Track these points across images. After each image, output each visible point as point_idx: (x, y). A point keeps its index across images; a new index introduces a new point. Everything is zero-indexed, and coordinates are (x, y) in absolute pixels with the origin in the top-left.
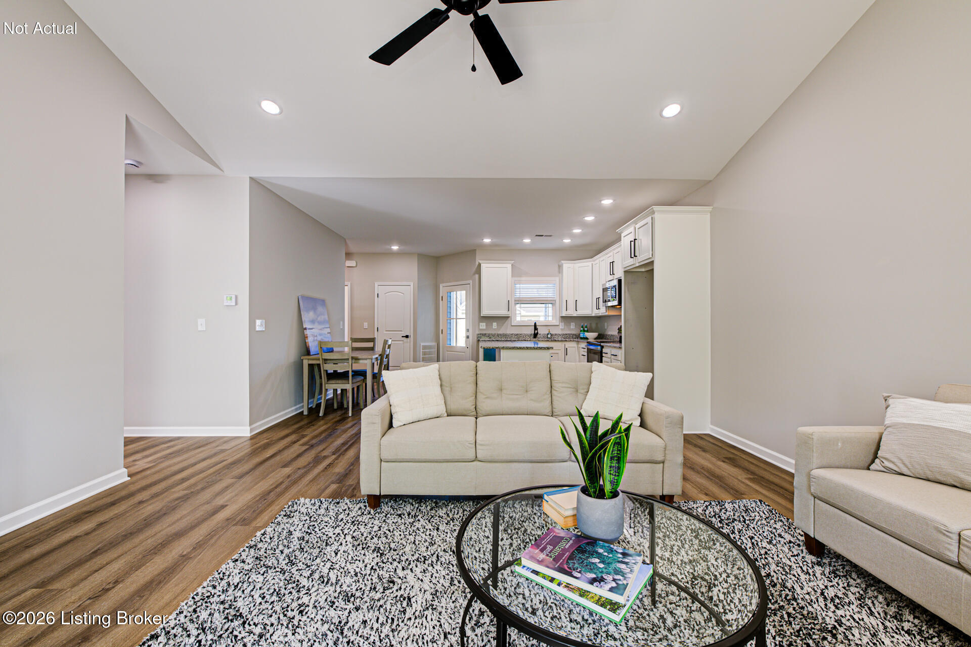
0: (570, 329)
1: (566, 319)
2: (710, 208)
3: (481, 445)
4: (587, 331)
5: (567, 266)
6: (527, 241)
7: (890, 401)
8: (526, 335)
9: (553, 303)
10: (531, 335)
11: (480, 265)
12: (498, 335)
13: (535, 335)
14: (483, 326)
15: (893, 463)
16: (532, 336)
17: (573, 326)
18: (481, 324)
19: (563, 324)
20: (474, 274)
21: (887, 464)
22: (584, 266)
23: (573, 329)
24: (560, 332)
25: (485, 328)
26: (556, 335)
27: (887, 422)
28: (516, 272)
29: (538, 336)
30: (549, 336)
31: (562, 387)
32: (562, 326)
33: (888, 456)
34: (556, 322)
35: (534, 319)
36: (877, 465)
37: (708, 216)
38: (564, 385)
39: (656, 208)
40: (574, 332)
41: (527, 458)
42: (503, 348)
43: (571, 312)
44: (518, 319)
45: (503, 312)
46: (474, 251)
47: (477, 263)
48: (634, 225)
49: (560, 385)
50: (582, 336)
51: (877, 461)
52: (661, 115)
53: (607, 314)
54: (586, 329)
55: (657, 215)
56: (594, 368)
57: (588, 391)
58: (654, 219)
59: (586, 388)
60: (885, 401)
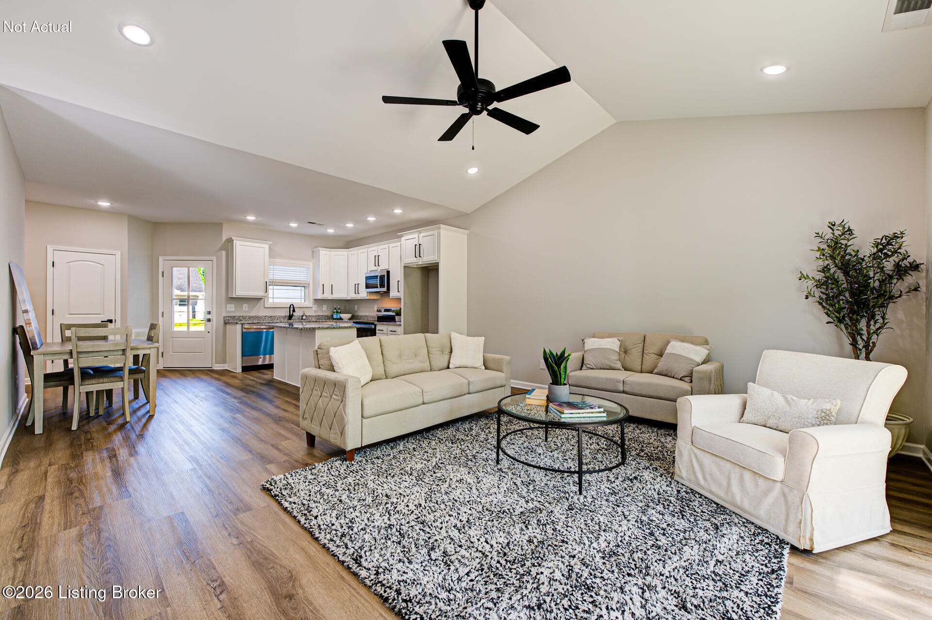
0: (322, 311)
1: (318, 301)
2: (467, 232)
3: (426, 392)
4: (340, 313)
5: (324, 253)
6: (294, 225)
7: (585, 340)
8: (280, 317)
9: (305, 286)
10: (285, 316)
11: (230, 241)
12: (250, 317)
13: (290, 317)
14: (231, 307)
15: (590, 365)
16: (287, 318)
17: (325, 308)
18: (228, 305)
19: (316, 306)
20: (221, 249)
21: (588, 366)
22: (341, 255)
23: (325, 311)
24: (313, 314)
25: (233, 309)
26: (310, 316)
27: (586, 349)
28: (272, 254)
29: (293, 318)
30: (304, 318)
31: (436, 351)
32: (315, 308)
33: (588, 362)
34: (309, 303)
35: (288, 302)
36: (584, 368)
37: (466, 236)
38: (437, 349)
39: (442, 226)
40: (325, 314)
41: (450, 395)
42: (319, 328)
43: (328, 295)
44: (271, 300)
45: (259, 293)
46: (221, 224)
47: (224, 238)
48: (418, 233)
49: (434, 349)
50: (335, 317)
51: (584, 366)
52: (467, 172)
53: (368, 298)
54: (339, 311)
55: (442, 232)
56: (452, 337)
57: (451, 352)
58: (440, 233)
59: (448, 350)
60: (583, 341)
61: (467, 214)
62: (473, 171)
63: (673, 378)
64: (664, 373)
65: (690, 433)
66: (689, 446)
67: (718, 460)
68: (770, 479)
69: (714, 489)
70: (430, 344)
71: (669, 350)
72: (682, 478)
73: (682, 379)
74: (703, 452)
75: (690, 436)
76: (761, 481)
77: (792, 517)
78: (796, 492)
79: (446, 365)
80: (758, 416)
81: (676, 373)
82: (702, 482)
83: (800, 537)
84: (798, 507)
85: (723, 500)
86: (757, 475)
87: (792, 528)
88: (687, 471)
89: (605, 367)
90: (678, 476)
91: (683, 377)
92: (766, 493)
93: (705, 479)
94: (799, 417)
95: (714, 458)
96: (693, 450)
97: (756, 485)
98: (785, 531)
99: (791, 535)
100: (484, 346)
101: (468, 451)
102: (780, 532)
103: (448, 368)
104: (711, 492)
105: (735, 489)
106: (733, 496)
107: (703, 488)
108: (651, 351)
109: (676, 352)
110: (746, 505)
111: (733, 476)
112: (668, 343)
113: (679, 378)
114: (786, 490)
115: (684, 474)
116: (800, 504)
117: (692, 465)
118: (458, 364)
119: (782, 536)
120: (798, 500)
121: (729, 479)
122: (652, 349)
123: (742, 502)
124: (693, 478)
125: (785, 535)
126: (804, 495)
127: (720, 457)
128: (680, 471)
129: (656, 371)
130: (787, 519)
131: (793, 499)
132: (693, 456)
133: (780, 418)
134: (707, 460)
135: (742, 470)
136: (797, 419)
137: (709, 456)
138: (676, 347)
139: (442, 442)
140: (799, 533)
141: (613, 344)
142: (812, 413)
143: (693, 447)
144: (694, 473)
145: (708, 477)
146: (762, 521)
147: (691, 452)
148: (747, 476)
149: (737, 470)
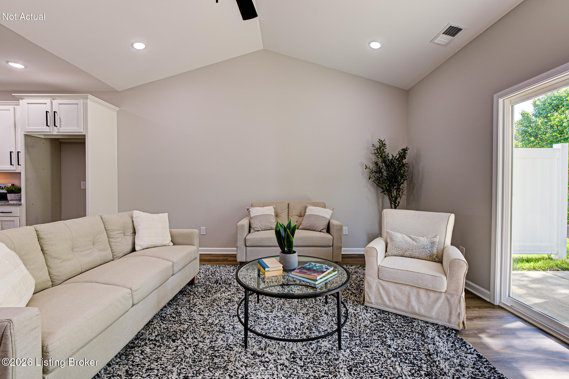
2: (117, 109)
7: (250, 209)
15: (257, 228)
21: (256, 229)
27: (251, 216)
31: (117, 234)
33: (256, 226)
36: (252, 231)
37: (116, 113)
38: (118, 232)
39: (90, 96)
41: (159, 284)
48: (50, 99)
49: (116, 232)
51: (252, 229)
55: (89, 102)
56: (134, 216)
57: (134, 232)
58: (86, 104)
59: (131, 231)
60: (248, 210)
61: (118, 91)
62: (139, 46)
63: (314, 231)
64: (308, 228)
65: (377, 270)
66: (377, 280)
67: (400, 286)
68: (437, 292)
69: (397, 305)
70: (109, 227)
71: (308, 212)
72: (372, 303)
73: (321, 231)
74: (388, 283)
75: (377, 273)
76: (432, 294)
77: (454, 313)
78: (455, 296)
79: (130, 247)
80: (399, 250)
81: (316, 228)
82: (388, 303)
83: (459, 323)
84: (457, 305)
85: (406, 312)
86: (429, 291)
87: (454, 319)
88: (375, 297)
89: (267, 229)
90: (368, 302)
91: (322, 229)
92: (436, 301)
93: (390, 300)
94: (423, 248)
95: (397, 285)
96: (379, 282)
97: (429, 297)
98: (449, 321)
99: (453, 323)
100: (169, 221)
101: (201, 344)
102: (446, 323)
103: (134, 250)
104: (395, 308)
105: (414, 303)
106: (413, 308)
107: (389, 307)
108: (294, 214)
109: (314, 214)
110: (422, 311)
111: (412, 294)
112: (306, 208)
113: (320, 230)
114: (449, 296)
115: (373, 300)
116: (458, 303)
117: (380, 293)
118: (146, 244)
119: (448, 325)
120: (457, 301)
121: (409, 297)
122: (295, 212)
123: (419, 310)
124: (380, 301)
125: (449, 324)
126: (461, 297)
127: (401, 284)
128: (370, 298)
129: (300, 227)
130: (450, 314)
131: (454, 301)
132: (380, 286)
133: (412, 250)
134: (392, 288)
135: (418, 289)
136: (422, 250)
137: (393, 284)
138: (312, 210)
139: (158, 344)
140: (458, 321)
141: (270, 210)
142: (429, 245)
143: (379, 280)
144: (382, 298)
145: (393, 299)
146: (433, 319)
147: (379, 284)
148: (422, 293)
149: (415, 290)
